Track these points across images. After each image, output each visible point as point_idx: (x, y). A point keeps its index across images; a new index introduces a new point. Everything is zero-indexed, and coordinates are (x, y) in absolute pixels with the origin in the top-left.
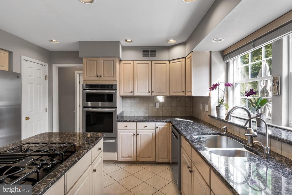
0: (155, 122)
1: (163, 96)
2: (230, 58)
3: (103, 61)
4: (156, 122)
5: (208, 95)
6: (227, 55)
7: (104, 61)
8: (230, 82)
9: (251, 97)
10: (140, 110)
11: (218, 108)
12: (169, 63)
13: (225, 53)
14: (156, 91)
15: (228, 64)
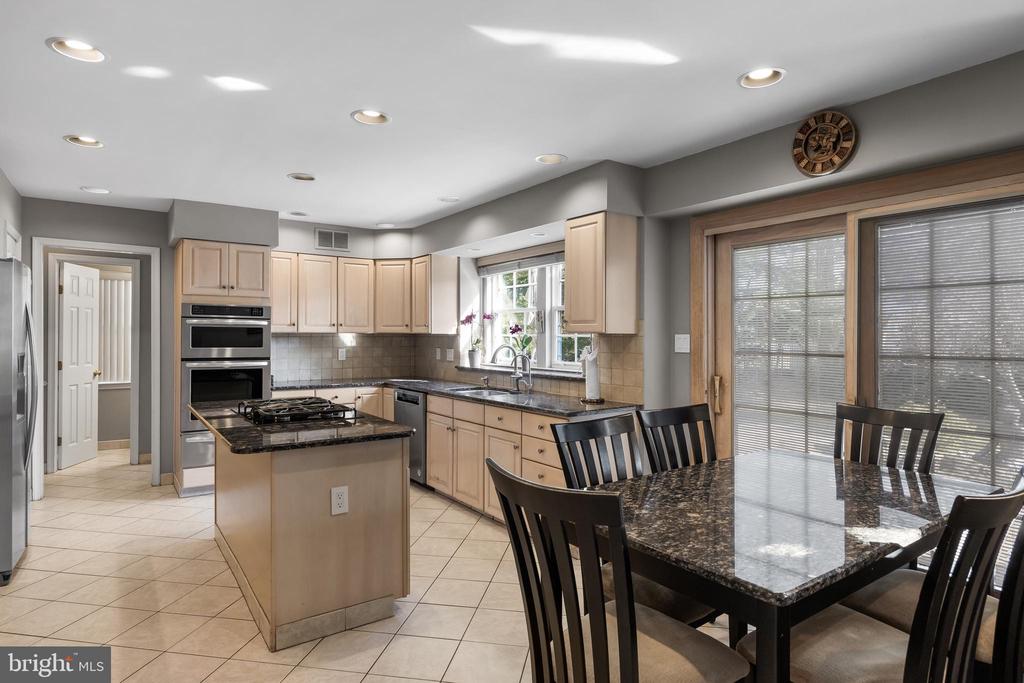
0: (354, 386)
1: (354, 334)
2: (488, 273)
3: (238, 252)
4: (357, 386)
5: (453, 332)
6: (483, 267)
7: (240, 254)
8: (488, 313)
9: (515, 335)
10: (302, 367)
11: (472, 353)
12: (375, 264)
13: (481, 264)
14: (348, 323)
15: (484, 280)
